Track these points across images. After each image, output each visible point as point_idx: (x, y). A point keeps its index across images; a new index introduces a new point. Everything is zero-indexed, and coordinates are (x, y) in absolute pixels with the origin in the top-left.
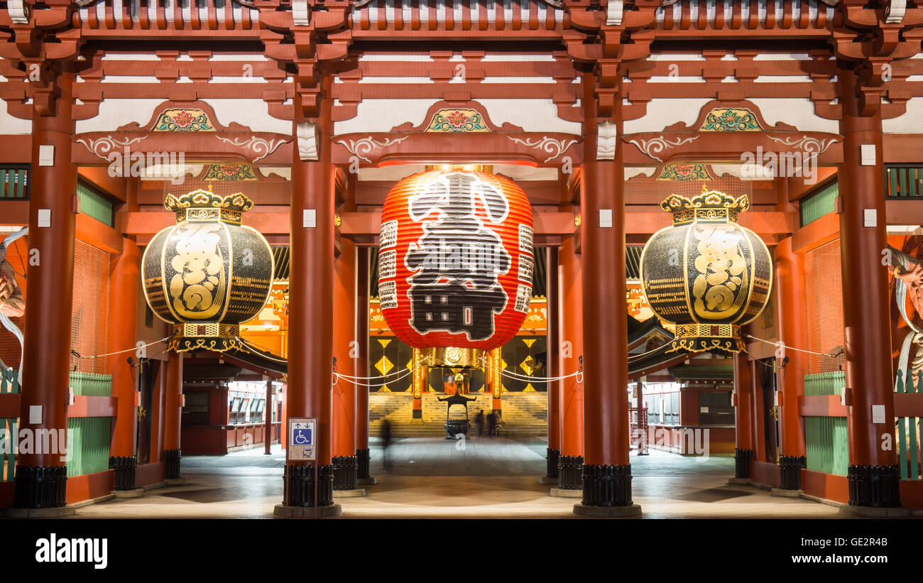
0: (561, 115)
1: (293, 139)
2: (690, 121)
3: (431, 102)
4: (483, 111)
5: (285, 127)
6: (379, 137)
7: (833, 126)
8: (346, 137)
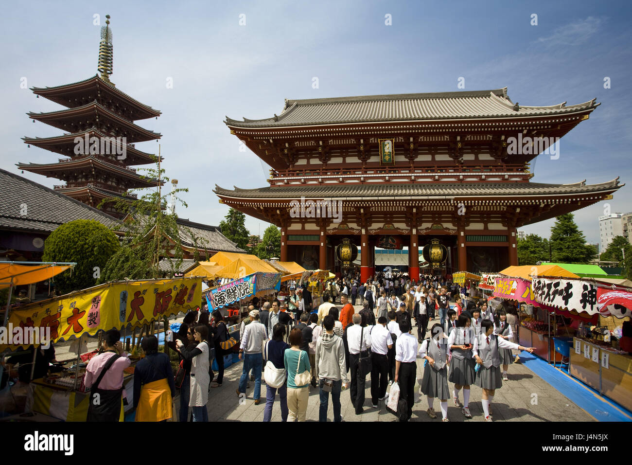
0: (407, 226)
1: (361, 230)
2: (430, 227)
3: (384, 224)
4: (393, 225)
5: (360, 228)
6: (375, 230)
7: (456, 228)
8: (370, 230)
